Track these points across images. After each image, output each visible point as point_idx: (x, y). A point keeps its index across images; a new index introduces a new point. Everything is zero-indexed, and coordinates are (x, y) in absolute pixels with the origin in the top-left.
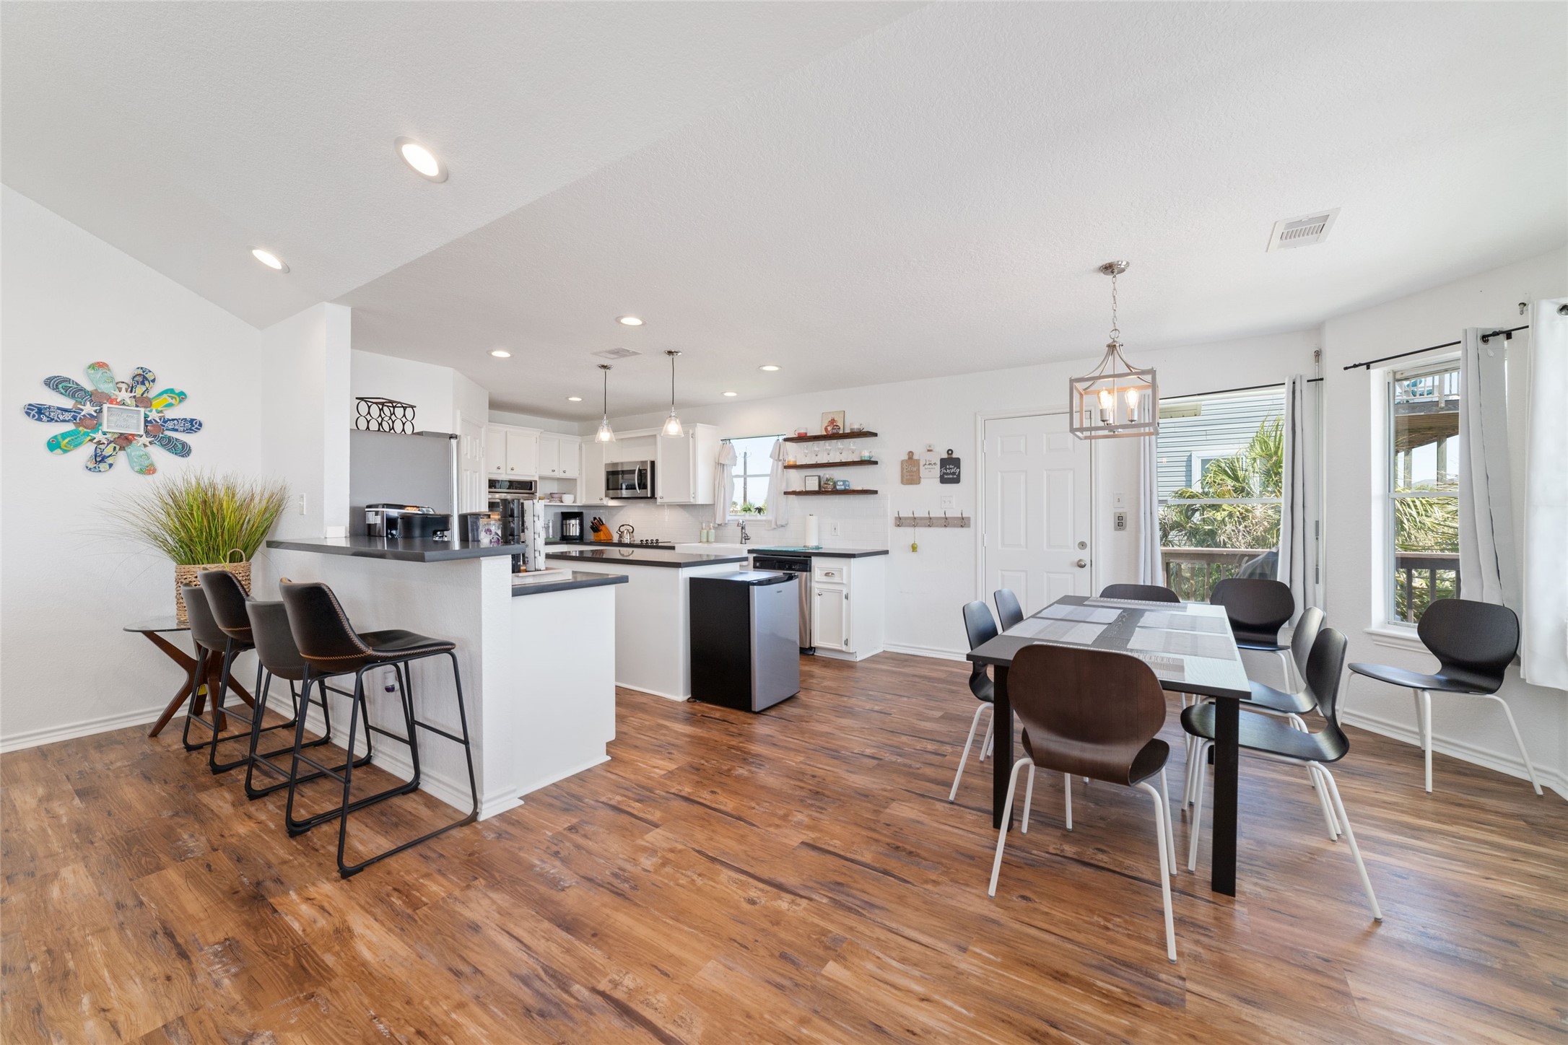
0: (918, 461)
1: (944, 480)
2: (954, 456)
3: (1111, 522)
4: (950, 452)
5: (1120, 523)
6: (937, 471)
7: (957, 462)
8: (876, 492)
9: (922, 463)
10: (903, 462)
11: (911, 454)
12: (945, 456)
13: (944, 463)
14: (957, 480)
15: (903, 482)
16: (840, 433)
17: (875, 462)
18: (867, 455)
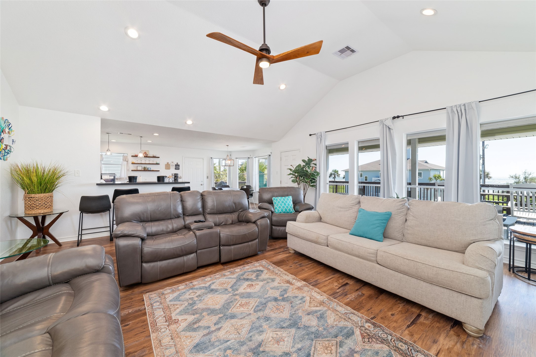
0: (170, 165)
1: (176, 169)
2: (178, 164)
3: (206, 177)
4: (177, 163)
5: (208, 177)
6: (174, 167)
7: (179, 165)
8: (159, 171)
9: (171, 165)
10: (166, 165)
11: (168, 163)
12: (176, 164)
13: (176, 165)
14: (179, 169)
15: (166, 169)
16: (148, 156)
17: (159, 164)
18: (158, 162)
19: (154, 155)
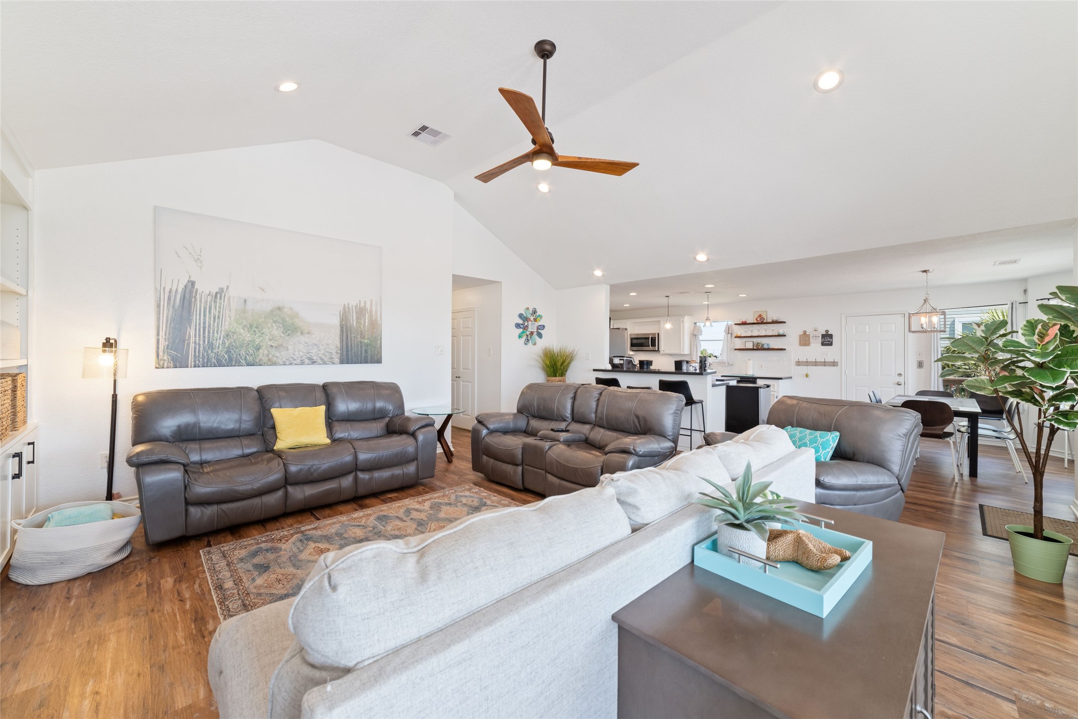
0: (809, 336)
1: (823, 344)
2: (829, 333)
3: (915, 365)
4: (827, 331)
5: (920, 365)
6: (820, 340)
7: (831, 336)
8: (785, 349)
9: (811, 336)
10: (800, 336)
11: (805, 332)
12: (824, 333)
13: (823, 336)
14: (831, 344)
15: (800, 345)
16: (765, 321)
17: (785, 336)
18: (781, 332)
19: (775, 319)
